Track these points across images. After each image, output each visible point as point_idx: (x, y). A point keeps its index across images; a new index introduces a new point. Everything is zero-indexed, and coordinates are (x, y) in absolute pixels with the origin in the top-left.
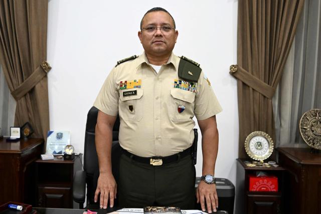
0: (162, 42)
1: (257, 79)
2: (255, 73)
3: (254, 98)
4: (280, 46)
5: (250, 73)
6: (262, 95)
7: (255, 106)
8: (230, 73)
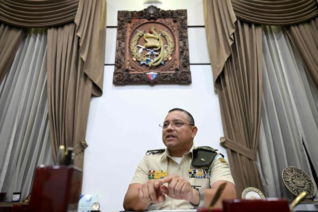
0: (174, 137)
1: (242, 146)
2: (238, 141)
3: (241, 161)
4: (253, 122)
5: (235, 142)
6: (248, 158)
7: (244, 167)
8: (220, 144)
